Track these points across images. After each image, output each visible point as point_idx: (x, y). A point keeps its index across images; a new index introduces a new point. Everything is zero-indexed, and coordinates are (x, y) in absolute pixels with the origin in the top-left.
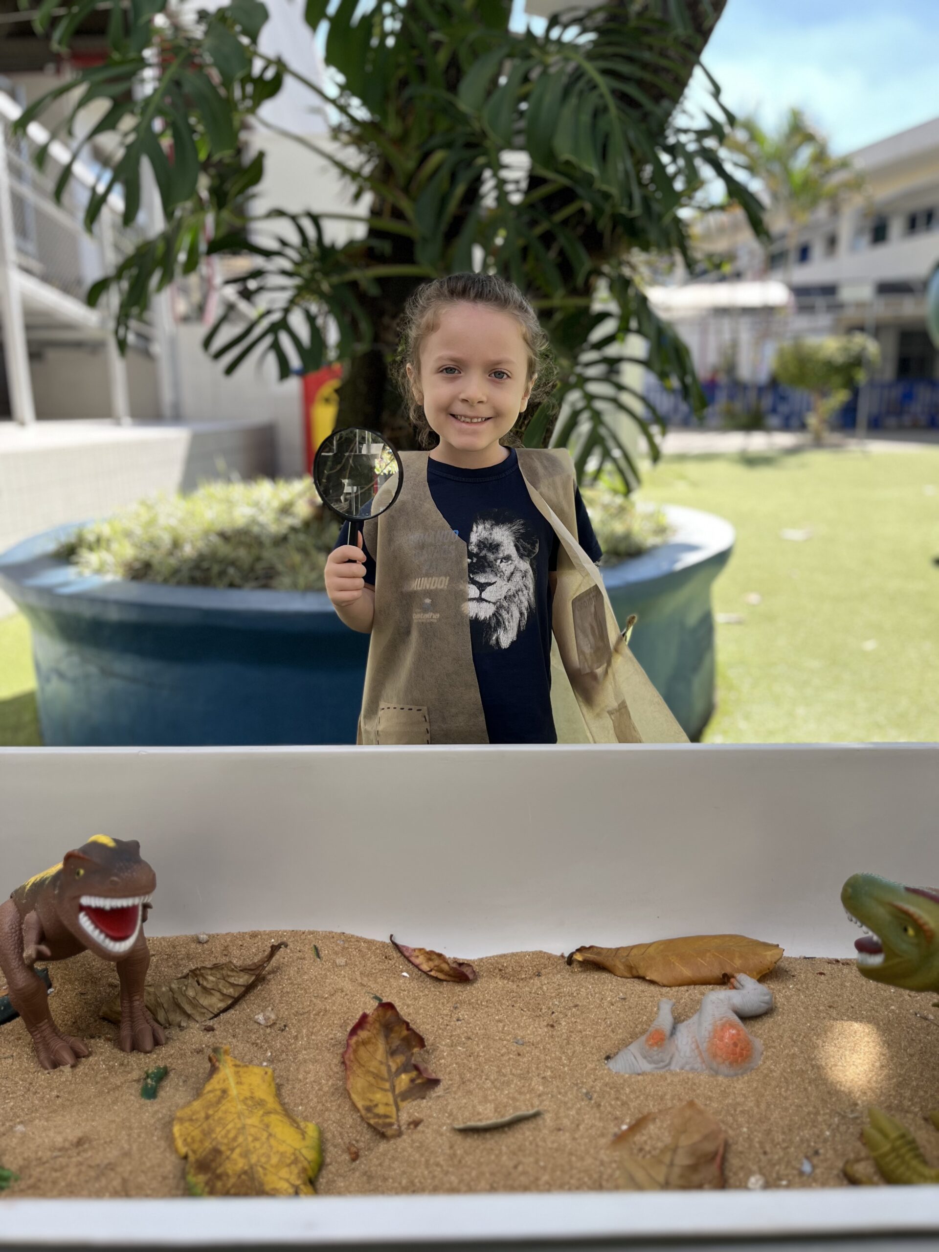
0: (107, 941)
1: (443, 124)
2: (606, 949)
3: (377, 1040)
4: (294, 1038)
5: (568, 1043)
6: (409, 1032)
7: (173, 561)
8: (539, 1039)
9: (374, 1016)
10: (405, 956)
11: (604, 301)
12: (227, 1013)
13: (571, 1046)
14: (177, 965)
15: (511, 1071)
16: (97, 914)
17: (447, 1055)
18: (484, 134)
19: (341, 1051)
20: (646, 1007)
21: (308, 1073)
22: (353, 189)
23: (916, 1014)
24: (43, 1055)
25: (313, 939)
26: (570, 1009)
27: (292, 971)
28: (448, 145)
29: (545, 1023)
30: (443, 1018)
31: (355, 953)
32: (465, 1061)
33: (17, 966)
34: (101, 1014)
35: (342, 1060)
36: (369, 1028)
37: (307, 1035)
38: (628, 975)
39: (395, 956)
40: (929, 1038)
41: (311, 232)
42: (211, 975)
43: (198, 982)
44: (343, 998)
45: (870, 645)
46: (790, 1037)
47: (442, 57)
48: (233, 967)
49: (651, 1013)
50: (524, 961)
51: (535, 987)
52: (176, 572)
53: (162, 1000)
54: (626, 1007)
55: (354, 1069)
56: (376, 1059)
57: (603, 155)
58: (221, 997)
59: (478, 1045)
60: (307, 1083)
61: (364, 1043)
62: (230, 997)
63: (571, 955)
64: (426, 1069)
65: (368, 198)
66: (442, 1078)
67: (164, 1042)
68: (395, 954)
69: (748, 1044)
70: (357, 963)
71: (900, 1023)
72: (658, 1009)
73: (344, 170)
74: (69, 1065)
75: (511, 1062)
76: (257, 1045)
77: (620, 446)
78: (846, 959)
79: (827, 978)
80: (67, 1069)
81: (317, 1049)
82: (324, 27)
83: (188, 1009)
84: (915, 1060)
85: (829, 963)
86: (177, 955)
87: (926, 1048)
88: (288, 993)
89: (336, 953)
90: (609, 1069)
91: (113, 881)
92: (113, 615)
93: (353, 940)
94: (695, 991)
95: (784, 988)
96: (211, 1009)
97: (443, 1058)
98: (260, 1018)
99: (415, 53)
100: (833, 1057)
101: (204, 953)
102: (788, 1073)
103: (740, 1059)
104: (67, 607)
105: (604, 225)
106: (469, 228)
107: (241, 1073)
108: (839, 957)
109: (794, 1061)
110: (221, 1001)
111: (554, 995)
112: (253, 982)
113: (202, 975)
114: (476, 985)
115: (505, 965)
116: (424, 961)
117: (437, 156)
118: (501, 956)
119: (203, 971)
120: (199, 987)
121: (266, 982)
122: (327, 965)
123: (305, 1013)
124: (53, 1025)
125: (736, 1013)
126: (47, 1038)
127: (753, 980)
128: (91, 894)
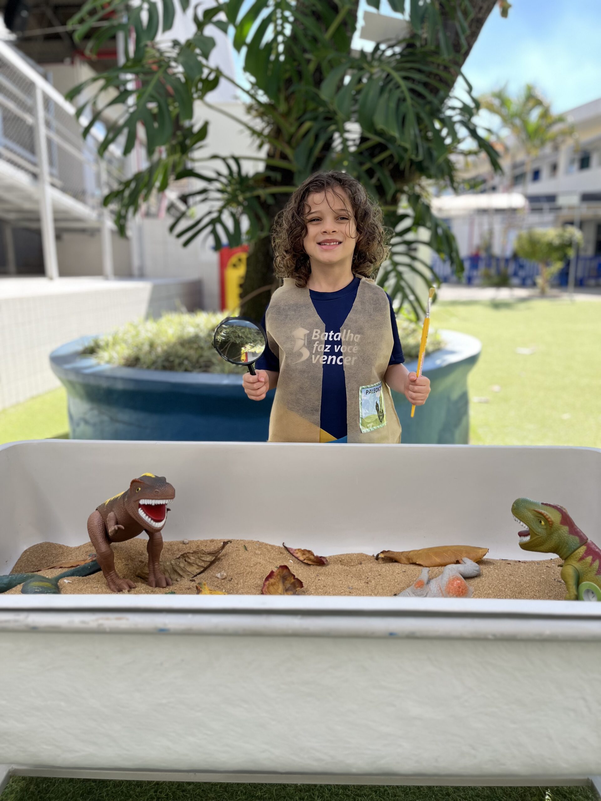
0: (152, 521)
1: (311, 106)
2: (396, 552)
3: (279, 584)
4: (236, 584)
5: (375, 589)
6: (295, 580)
7: (153, 357)
8: (360, 587)
9: (277, 572)
10: (291, 553)
11: (405, 208)
12: (201, 574)
16: (148, 509)
18: (335, 113)
19: (261, 588)
20: (415, 575)
22: (258, 142)
23: (555, 580)
24: (112, 587)
25: (243, 543)
26: (377, 576)
27: (234, 555)
28: (315, 119)
29: (364, 582)
30: (311, 579)
31: (265, 550)
33: (102, 541)
34: (137, 574)
35: (261, 592)
36: (274, 578)
37: (243, 583)
38: (406, 562)
39: (286, 553)
40: (560, 590)
41: (234, 168)
42: (192, 556)
43: (186, 561)
44: (261, 566)
45: (566, 416)
46: (488, 586)
47: (312, 67)
48: (204, 552)
50: (353, 557)
51: (359, 568)
52: (154, 363)
53: (168, 568)
54: (406, 575)
56: (278, 592)
58: (198, 567)
59: (329, 589)
61: (273, 585)
62: (202, 567)
63: (378, 555)
65: (266, 147)
67: (171, 584)
68: (286, 552)
69: (466, 588)
70: (267, 554)
71: (546, 583)
73: (254, 132)
76: (218, 587)
77: (413, 293)
78: (525, 561)
79: (511, 565)
80: (125, 593)
81: (248, 588)
82: (244, 50)
83: (181, 573)
85: (515, 562)
86: (173, 549)
87: (558, 594)
88: (232, 565)
89: (255, 549)
91: (156, 491)
92: (120, 386)
93: (263, 544)
94: (440, 568)
95: (487, 568)
96: (192, 573)
98: (219, 575)
99: (296, 64)
101: (187, 549)
103: (461, 594)
104: (92, 381)
105: (404, 165)
108: (521, 560)
110: (197, 569)
111: (368, 571)
112: (214, 560)
113: (188, 557)
114: (328, 567)
115: (343, 558)
116: (301, 555)
117: (307, 125)
118: (341, 555)
119: (188, 554)
120: (186, 562)
121: (220, 560)
122: (251, 554)
123: (241, 573)
124: (116, 574)
125: (461, 575)
126: (114, 580)
127: (471, 560)
128: (145, 499)
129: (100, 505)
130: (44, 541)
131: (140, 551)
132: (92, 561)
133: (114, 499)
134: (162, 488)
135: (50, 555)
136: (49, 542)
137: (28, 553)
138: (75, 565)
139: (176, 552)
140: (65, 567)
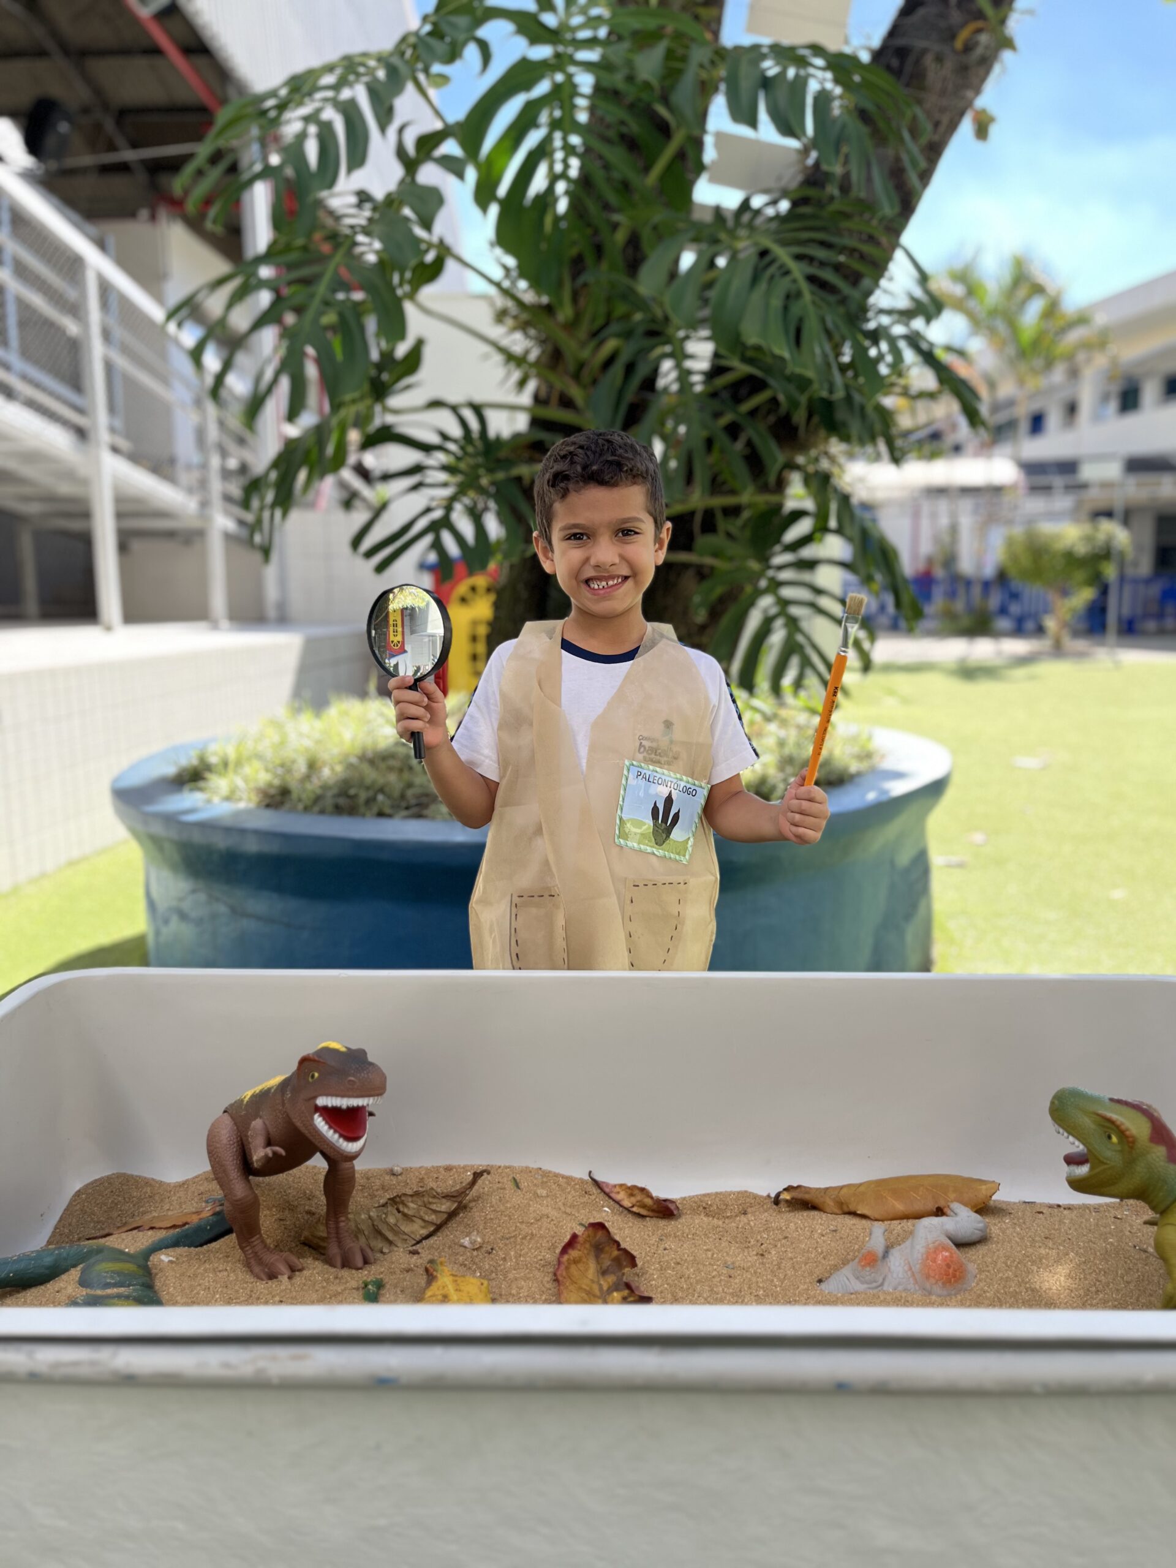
0: (341, 1140)
1: (620, 309)
2: (815, 1188)
3: (587, 1260)
4: (502, 1259)
5: (779, 1268)
6: (620, 1252)
7: (314, 785)
8: (749, 1264)
9: (584, 1236)
10: (605, 1193)
11: (800, 498)
12: (430, 1239)
13: (782, 1271)
14: (373, 1196)
15: (723, 1290)
16: (334, 1115)
17: (657, 1278)
18: (667, 322)
19: (552, 1270)
20: (857, 1238)
21: (521, 1288)
22: (516, 375)
23: (1135, 1247)
24: (257, 1269)
25: (511, 1173)
26: (779, 1240)
27: (494, 1200)
28: (627, 335)
29: (755, 1253)
30: (650, 1247)
31: (554, 1187)
32: (676, 1282)
33: (236, 1177)
34: (302, 1239)
35: (554, 1278)
36: (579, 1248)
37: (515, 1257)
38: (838, 1212)
39: (595, 1191)
40: (1147, 1268)
41: (474, 424)
42: (412, 1202)
43: (399, 1211)
44: (550, 1223)
46: (1003, 1263)
47: (621, 237)
48: (435, 1194)
49: (863, 1243)
51: (742, 1223)
52: (318, 799)
53: (363, 1227)
54: (838, 1238)
55: (567, 1284)
56: (587, 1277)
57: (798, 339)
58: (423, 1224)
59: (687, 1268)
60: (521, 1297)
61: (576, 1262)
62: (432, 1223)
63: (778, 1195)
64: (638, 1287)
65: (532, 385)
66: (654, 1296)
67: (373, 1261)
68: (595, 1190)
69: (962, 1267)
70: (558, 1195)
71: (1118, 1253)
72: (870, 1239)
73: (510, 358)
74: (286, 1277)
75: (723, 1283)
76: (465, 1266)
78: (1069, 1204)
79: (1045, 1216)
80: (284, 1279)
81: (527, 1268)
82: (494, 209)
83: (390, 1235)
84: (1132, 1286)
85: (1050, 1207)
86: (372, 1187)
87: (1144, 1277)
88: (491, 1219)
89: (535, 1185)
90: (821, 1290)
91: (350, 1081)
92: (252, 846)
93: (551, 1175)
94: (908, 1224)
95: (999, 1222)
96: (413, 1236)
97: (654, 1279)
98: (466, 1241)
99: (590, 231)
100: (1048, 1281)
101: (399, 1185)
102: (1001, 1294)
103: (953, 1280)
104: (197, 838)
105: (799, 417)
106: (650, 418)
107: (458, 1282)
108: (1061, 1203)
109: (1008, 1283)
110: (423, 1227)
111: (762, 1229)
112: (456, 1209)
113: (403, 1203)
114: (682, 1220)
115: (709, 1203)
116: (625, 1197)
117: (611, 345)
118: (705, 1195)
119: (403, 1198)
120: (400, 1214)
121: (468, 1209)
122: (528, 1195)
123: (512, 1237)
124: (263, 1242)
125: (950, 1238)
126: (259, 1254)
127: (967, 1209)
128: (327, 1095)
129: (233, 1101)
130: (115, 1172)
131: (308, 1192)
132: (214, 1214)
133: (261, 1091)
134: (362, 1075)
135: (127, 1199)
136: (125, 1174)
137: (84, 1196)
138: (180, 1223)
139: (379, 1192)
140: (161, 1228)
